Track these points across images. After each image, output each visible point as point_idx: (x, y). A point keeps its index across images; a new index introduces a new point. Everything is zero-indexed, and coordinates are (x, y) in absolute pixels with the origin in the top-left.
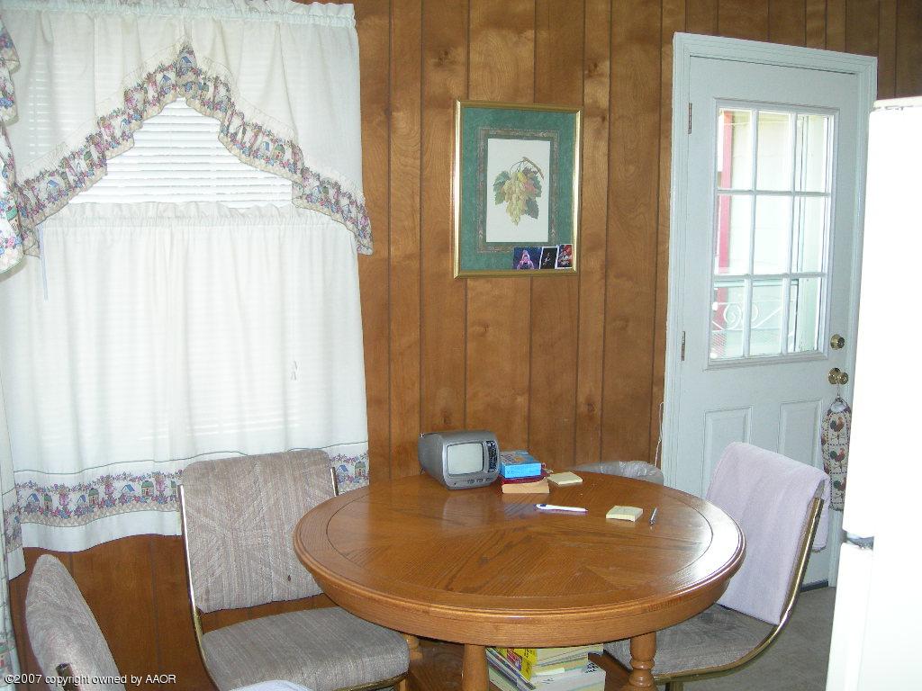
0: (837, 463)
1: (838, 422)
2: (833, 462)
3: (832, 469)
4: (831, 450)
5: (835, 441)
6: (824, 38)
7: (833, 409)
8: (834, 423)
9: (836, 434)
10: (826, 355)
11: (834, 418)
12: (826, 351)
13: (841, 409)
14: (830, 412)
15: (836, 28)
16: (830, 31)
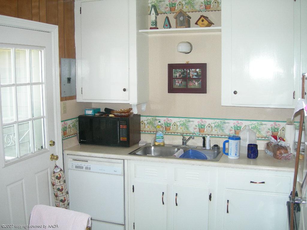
0: (61, 192)
1: (59, 176)
2: (59, 192)
3: (59, 195)
4: (57, 188)
5: (59, 184)
6: (39, 17)
7: (55, 171)
8: (57, 176)
9: (59, 181)
10: (49, 149)
11: (57, 175)
12: (49, 148)
13: (59, 170)
14: (54, 172)
15: (43, 13)
16: (41, 14)
